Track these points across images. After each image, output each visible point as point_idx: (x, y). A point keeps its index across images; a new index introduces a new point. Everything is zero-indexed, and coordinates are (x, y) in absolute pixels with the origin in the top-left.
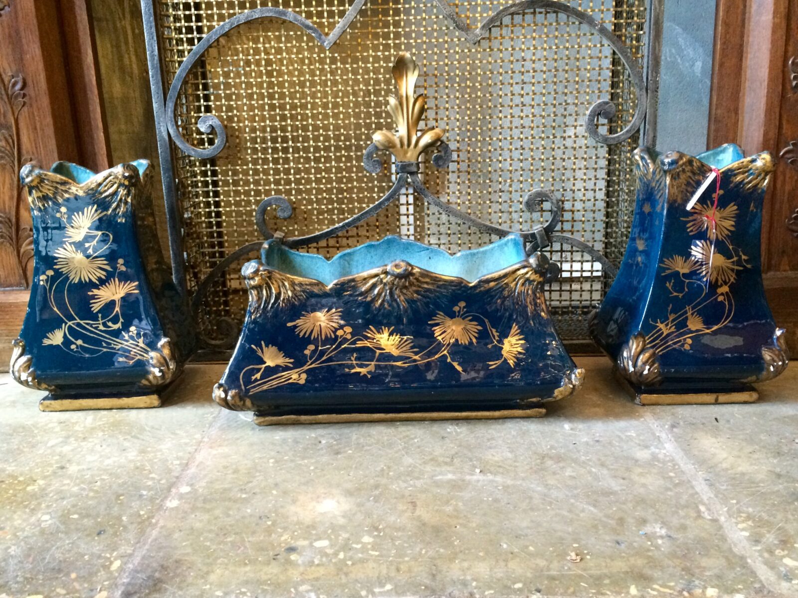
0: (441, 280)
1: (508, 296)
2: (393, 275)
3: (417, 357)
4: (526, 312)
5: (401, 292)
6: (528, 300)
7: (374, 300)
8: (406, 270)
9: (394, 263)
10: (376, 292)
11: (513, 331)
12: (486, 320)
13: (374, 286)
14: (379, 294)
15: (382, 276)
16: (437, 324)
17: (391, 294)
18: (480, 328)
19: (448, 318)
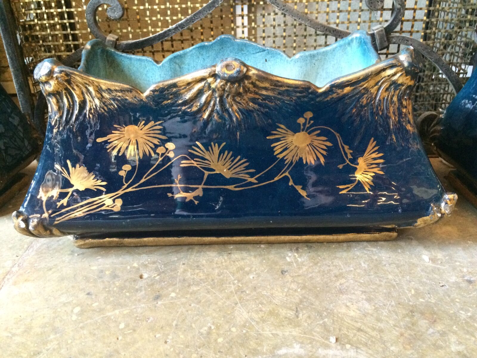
0: (282, 85)
1: (367, 104)
2: (223, 78)
3: (253, 180)
4: (388, 124)
5: (234, 100)
6: (391, 110)
7: (200, 110)
8: (239, 72)
9: (225, 63)
10: (203, 99)
11: (370, 147)
12: (337, 135)
13: (200, 92)
14: (207, 103)
15: (210, 80)
16: (278, 140)
17: (222, 102)
18: (329, 144)
19: (290, 132)
